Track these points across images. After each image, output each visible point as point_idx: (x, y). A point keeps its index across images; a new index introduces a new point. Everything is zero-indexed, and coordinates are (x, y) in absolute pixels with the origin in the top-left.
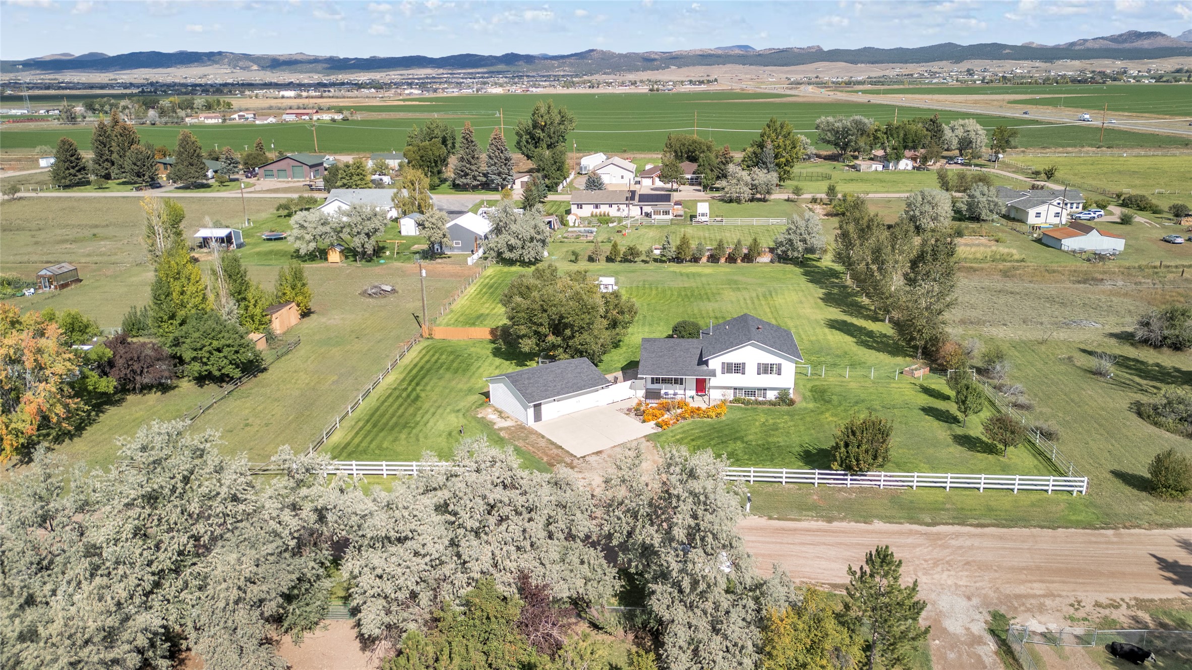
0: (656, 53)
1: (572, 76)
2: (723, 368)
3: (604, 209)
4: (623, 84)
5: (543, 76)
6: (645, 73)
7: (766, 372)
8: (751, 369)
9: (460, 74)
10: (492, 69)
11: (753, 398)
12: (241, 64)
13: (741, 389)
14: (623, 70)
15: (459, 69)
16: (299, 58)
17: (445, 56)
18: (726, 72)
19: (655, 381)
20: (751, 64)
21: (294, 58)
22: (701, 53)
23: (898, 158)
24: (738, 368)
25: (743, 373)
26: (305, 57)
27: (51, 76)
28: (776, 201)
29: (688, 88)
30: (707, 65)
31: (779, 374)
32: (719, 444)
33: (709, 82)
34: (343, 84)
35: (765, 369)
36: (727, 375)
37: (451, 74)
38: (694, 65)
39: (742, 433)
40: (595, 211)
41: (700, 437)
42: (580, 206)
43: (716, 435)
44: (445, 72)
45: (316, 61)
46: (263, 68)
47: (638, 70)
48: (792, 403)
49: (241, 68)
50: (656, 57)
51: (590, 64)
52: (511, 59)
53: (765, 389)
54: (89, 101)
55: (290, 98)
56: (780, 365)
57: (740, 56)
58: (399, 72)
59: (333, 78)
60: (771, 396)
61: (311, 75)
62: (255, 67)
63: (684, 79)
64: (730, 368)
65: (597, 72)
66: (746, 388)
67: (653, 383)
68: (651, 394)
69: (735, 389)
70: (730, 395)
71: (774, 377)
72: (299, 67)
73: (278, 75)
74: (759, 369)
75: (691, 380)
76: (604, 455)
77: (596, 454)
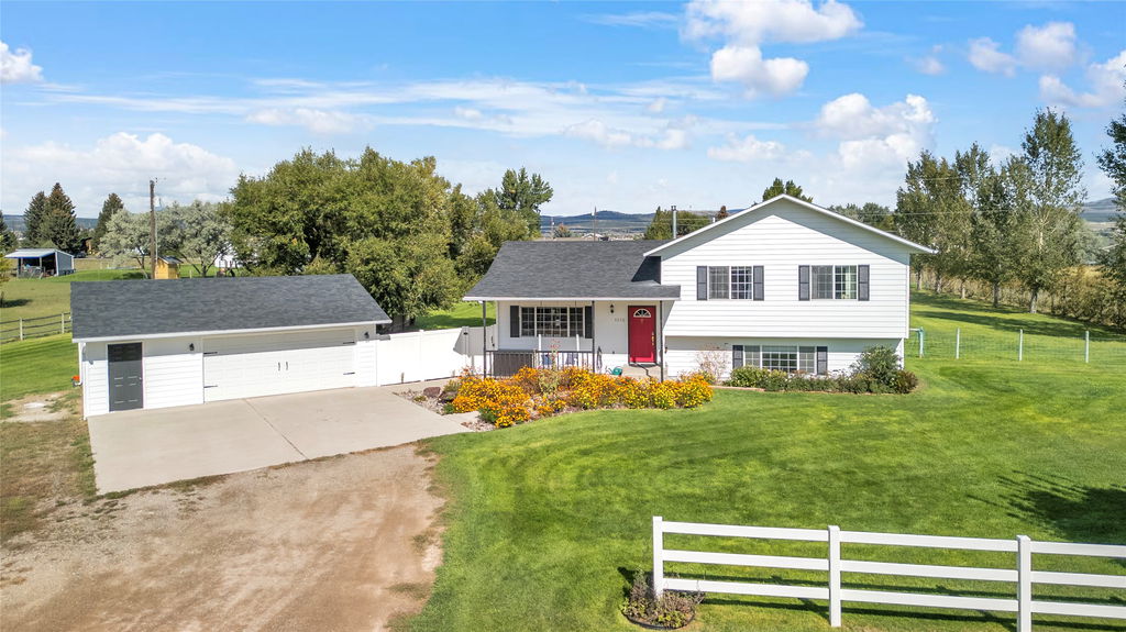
2: (701, 283)
7: (823, 292)
8: (781, 284)
11: (789, 370)
13: (753, 345)
24: (743, 283)
25: (760, 297)
31: (864, 297)
32: (677, 465)
35: (822, 283)
36: (713, 303)
39: (765, 442)
41: (612, 447)
43: (671, 442)
48: (904, 384)
56: (864, 270)
60: (842, 364)
64: (720, 283)
66: (767, 343)
68: (508, 362)
69: (738, 348)
70: (723, 364)
71: (847, 305)
74: (803, 282)
76: (212, 492)
77: (185, 486)
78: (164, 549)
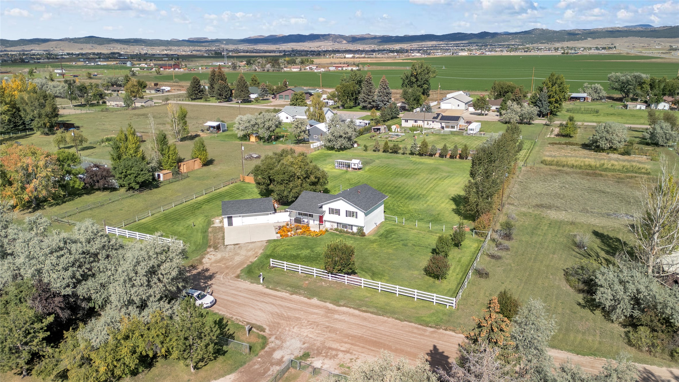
0: (579, 30)
1: (519, 45)
2: (330, 211)
3: (420, 123)
4: (549, 49)
5: (501, 45)
6: (569, 43)
7: (350, 216)
8: (343, 213)
9: (451, 44)
10: (471, 41)
11: (345, 230)
12: (338, 40)
13: (340, 224)
14: (554, 41)
15: (451, 41)
16: (367, 36)
17: (445, 34)
18: (625, 42)
19: (299, 214)
20: (647, 37)
21: (365, 36)
22: (611, 30)
23: (658, 102)
24: (337, 212)
25: (339, 215)
26: (369, 36)
27: (252, 47)
28: (538, 125)
29: (593, 52)
30: (614, 37)
31: (356, 217)
33: (610, 48)
34: (384, 50)
35: (349, 214)
36: (331, 215)
37: (446, 44)
38: (605, 37)
40: (415, 124)
42: (407, 121)
44: (443, 43)
45: (375, 38)
46: (349, 42)
47: (564, 41)
48: (365, 235)
49: (338, 42)
50: (580, 32)
51: (533, 37)
52: (484, 35)
53: (352, 226)
54: (249, 59)
55: (349, 58)
56: (356, 213)
57: (639, 32)
58: (418, 44)
59: (381, 47)
60: (355, 230)
61: (370, 45)
62: (345, 42)
63: (591, 46)
64: (333, 211)
65: (536, 42)
66: (342, 224)
67: (299, 215)
68: (297, 221)
69: (338, 223)
70: (335, 226)
71: (354, 219)
72: (366, 41)
73: (355, 45)
74: (346, 213)
75: (316, 215)
76: (237, 246)
77: (235, 245)
78: (231, 254)
